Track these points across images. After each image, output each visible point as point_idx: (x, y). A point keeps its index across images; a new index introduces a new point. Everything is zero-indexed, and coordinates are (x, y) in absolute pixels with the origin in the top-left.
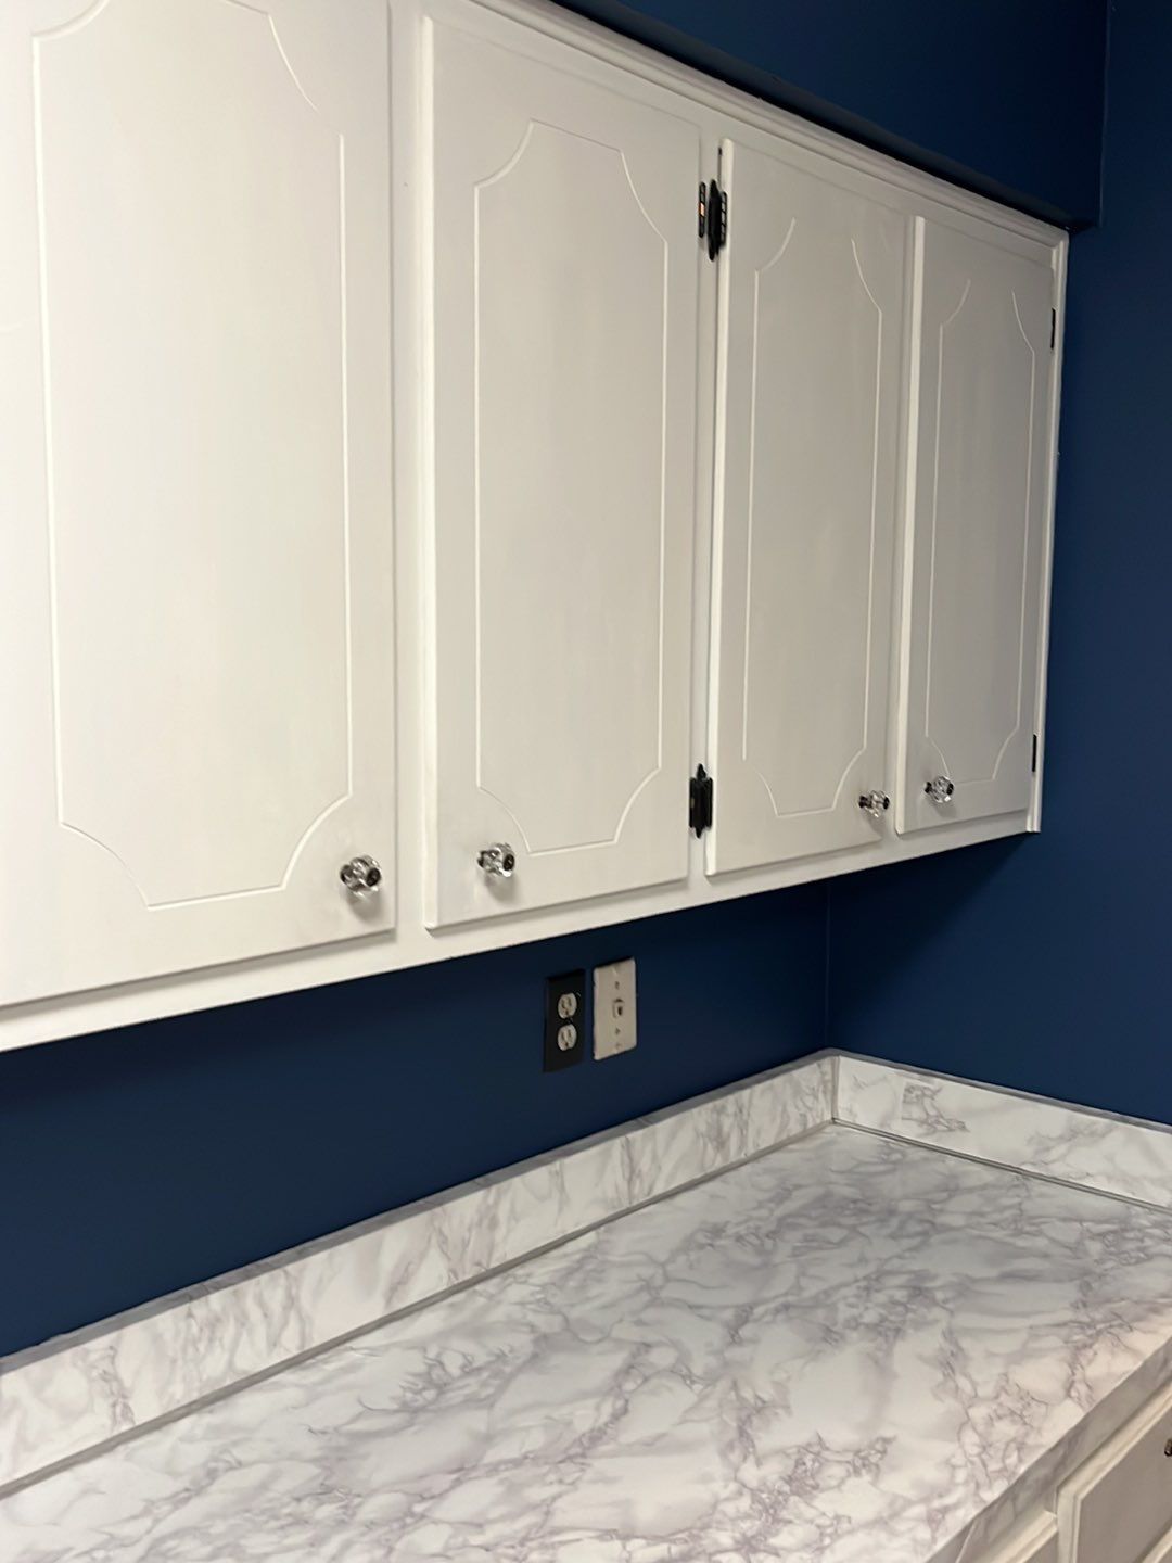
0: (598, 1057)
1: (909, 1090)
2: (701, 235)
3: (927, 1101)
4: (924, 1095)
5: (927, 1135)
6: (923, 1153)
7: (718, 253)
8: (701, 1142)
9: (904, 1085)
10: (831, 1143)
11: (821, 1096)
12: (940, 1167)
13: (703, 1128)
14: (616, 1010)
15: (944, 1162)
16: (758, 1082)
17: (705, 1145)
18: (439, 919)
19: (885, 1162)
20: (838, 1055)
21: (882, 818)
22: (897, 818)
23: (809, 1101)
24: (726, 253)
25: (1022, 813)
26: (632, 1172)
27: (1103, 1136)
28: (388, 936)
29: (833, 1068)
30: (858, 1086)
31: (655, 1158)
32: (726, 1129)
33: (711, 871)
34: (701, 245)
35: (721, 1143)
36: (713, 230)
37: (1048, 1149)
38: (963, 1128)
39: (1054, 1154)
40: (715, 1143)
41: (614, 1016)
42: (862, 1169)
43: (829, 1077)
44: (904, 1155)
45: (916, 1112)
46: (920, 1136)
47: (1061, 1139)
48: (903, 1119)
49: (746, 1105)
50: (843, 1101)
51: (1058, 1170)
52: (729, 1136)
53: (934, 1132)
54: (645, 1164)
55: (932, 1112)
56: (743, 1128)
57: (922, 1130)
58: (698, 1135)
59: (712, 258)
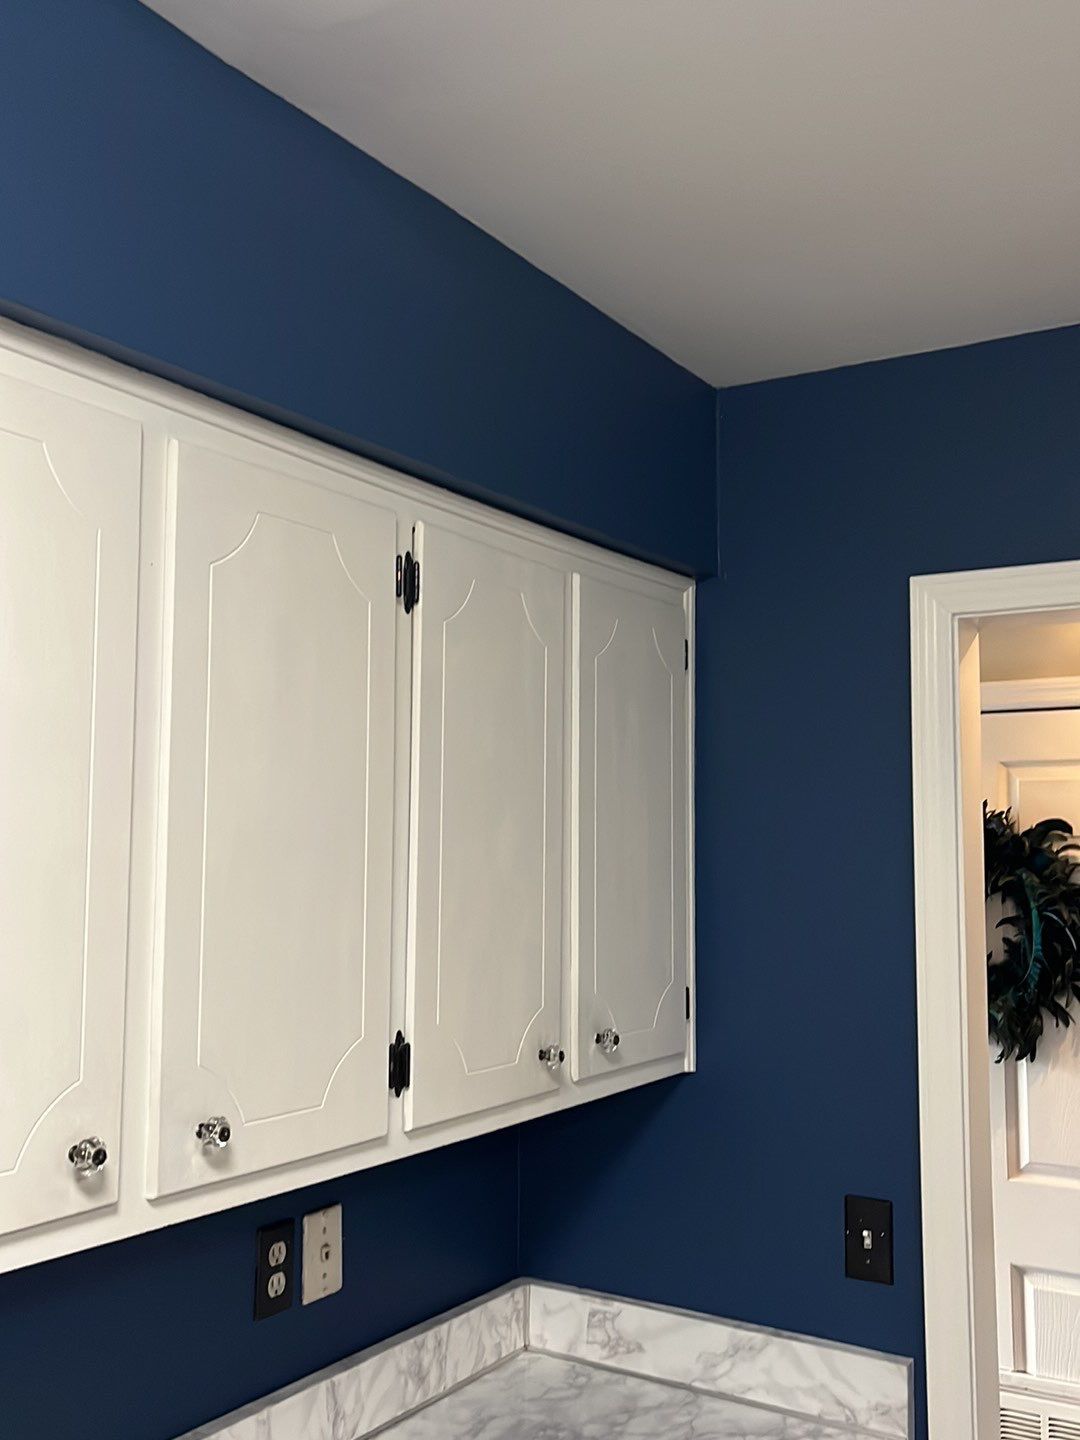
0: (305, 1302)
1: (593, 1314)
2: (398, 595)
3: (608, 1325)
4: (605, 1318)
5: (607, 1358)
6: (606, 1375)
7: (413, 607)
8: (402, 1380)
9: (588, 1311)
10: (523, 1370)
11: (514, 1324)
12: (621, 1389)
13: (404, 1364)
14: (324, 1254)
15: (625, 1383)
16: (457, 1315)
17: (406, 1383)
18: (159, 1191)
19: (571, 1386)
20: (529, 1284)
21: (559, 1070)
22: (572, 1068)
23: (503, 1330)
24: (419, 608)
25: (681, 1055)
26: (337, 1415)
27: (761, 1350)
28: (111, 1209)
29: (525, 1296)
30: (547, 1312)
31: (358, 1399)
32: (425, 1363)
33: (409, 1127)
34: (398, 602)
35: (421, 1378)
36: (408, 588)
37: (714, 1366)
38: (640, 1348)
39: (721, 1370)
40: (416, 1379)
41: (322, 1260)
42: (552, 1395)
43: (521, 1306)
44: (589, 1377)
45: (600, 1335)
46: (601, 1358)
47: (726, 1355)
48: (588, 1343)
49: (445, 1339)
50: (533, 1330)
51: (725, 1385)
52: (428, 1373)
53: (616, 1353)
54: (348, 1406)
55: (613, 1336)
56: (442, 1364)
57: (605, 1353)
58: (400, 1372)
59: (408, 612)
